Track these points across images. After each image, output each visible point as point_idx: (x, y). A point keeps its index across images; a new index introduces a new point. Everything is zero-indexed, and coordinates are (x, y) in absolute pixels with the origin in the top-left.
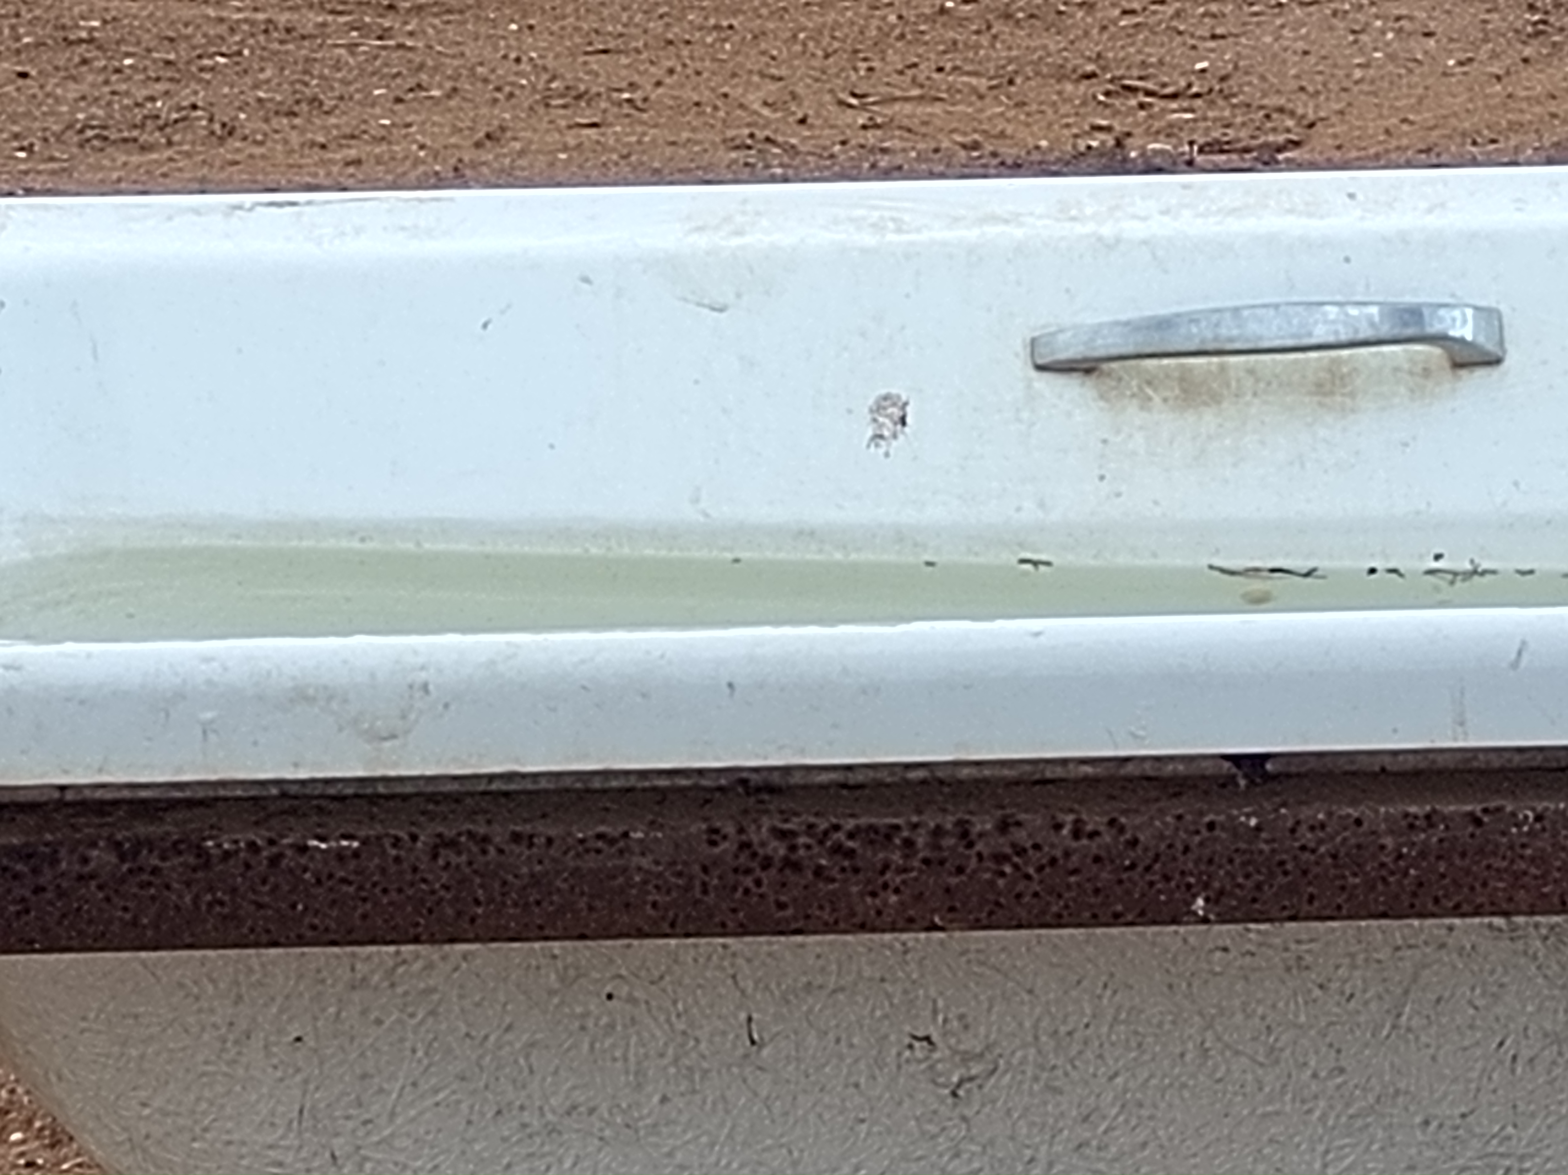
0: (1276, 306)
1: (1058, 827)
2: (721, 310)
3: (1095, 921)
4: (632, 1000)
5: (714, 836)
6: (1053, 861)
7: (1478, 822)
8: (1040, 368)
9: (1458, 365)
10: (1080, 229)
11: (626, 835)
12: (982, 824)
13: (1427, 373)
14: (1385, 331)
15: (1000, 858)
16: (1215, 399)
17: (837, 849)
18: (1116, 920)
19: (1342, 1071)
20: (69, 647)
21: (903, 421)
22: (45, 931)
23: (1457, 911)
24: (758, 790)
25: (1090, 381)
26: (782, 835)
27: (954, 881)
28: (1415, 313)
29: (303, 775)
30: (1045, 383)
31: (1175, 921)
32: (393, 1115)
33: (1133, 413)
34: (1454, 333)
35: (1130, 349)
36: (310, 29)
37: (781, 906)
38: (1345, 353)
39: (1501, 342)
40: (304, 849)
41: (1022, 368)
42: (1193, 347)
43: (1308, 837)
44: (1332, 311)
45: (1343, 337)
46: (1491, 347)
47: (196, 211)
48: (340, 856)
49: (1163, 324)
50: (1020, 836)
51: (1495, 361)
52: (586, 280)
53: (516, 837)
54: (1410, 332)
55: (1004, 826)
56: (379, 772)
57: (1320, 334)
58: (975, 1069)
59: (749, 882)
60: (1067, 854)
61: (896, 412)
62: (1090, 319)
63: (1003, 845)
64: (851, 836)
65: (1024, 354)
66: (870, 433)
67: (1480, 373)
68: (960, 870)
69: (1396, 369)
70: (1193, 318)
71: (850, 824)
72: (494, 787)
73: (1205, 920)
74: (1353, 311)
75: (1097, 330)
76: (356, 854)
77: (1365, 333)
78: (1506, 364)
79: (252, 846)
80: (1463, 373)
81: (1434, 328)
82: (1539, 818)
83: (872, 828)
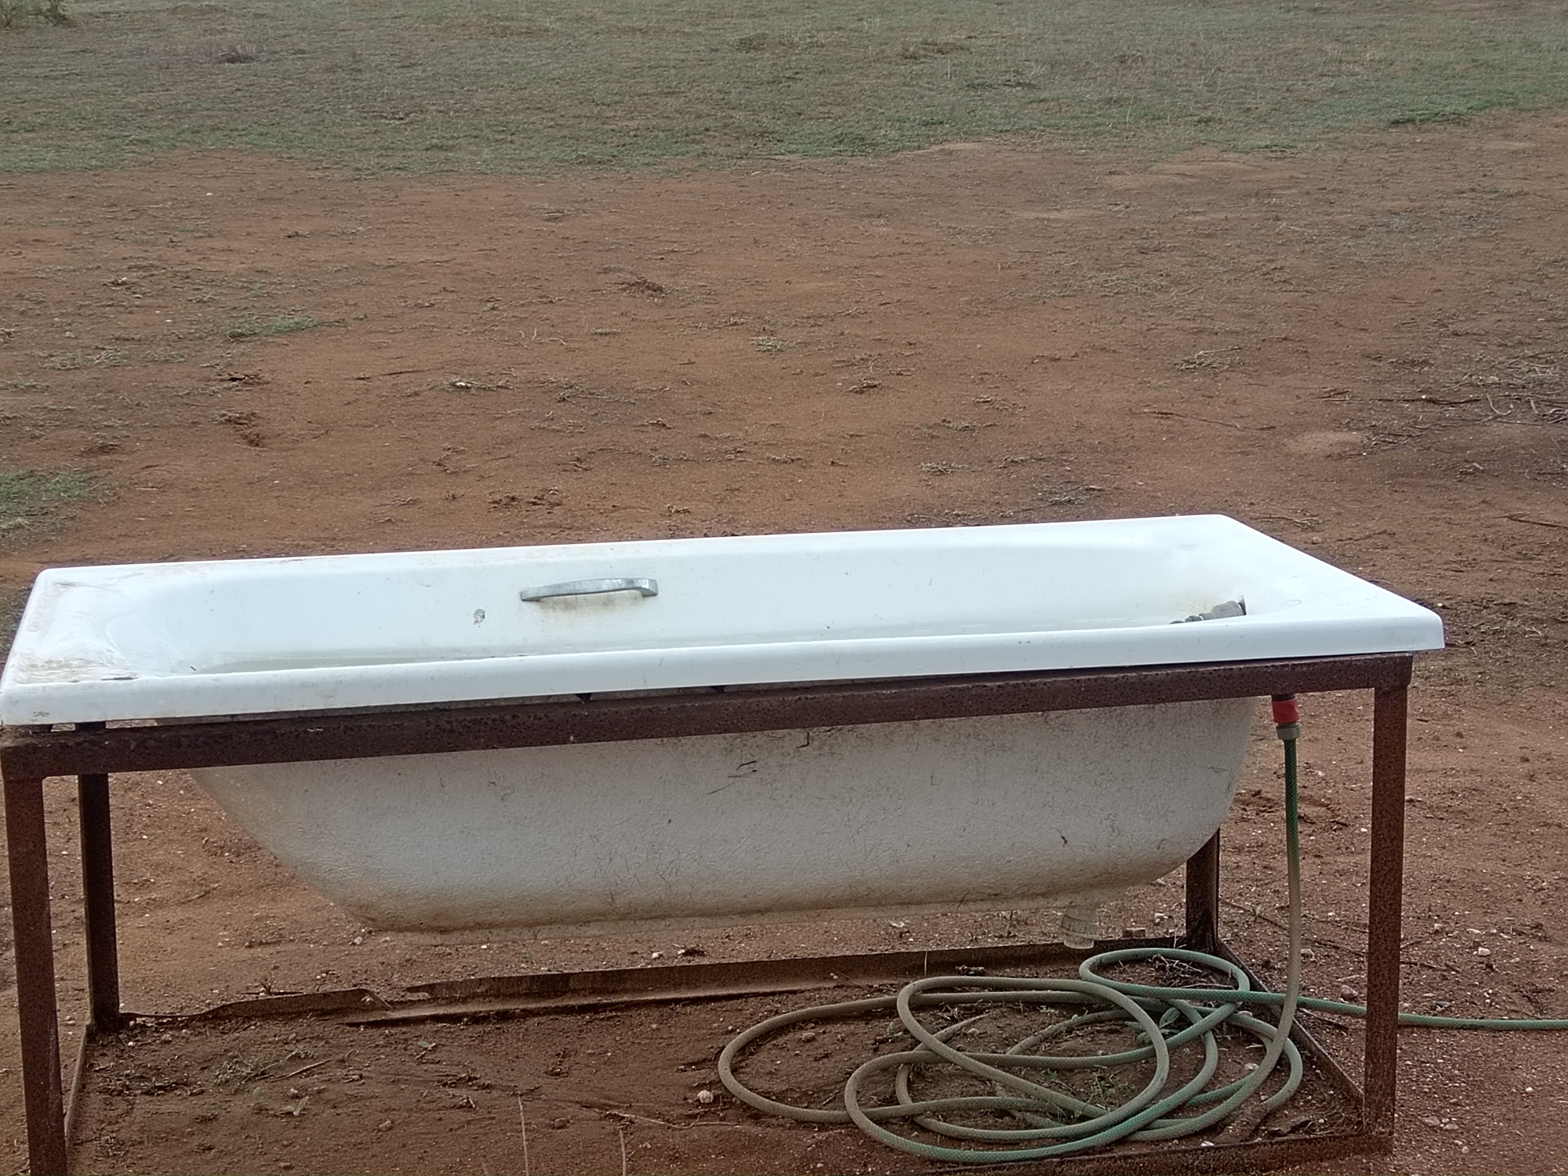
0: (591, 580)
1: (529, 717)
2: (429, 586)
3: (542, 744)
4: (406, 775)
5: (428, 723)
6: (529, 727)
7: (651, 711)
8: (524, 600)
9: (644, 596)
10: (533, 561)
11: (402, 724)
12: (508, 717)
13: (636, 598)
14: (623, 586)
15: (513, 727)
16: (575, 608)
17: (465, 726)
18: (548, 743)
19: (615, 787)
20: (234, 674)
21: (483, 617)
22: (228, 759)
23: (646, 737)
24: (442, 710)
25: (539, 603)
26: (448, 722)
27: (500, 734)
28: (631, 581)
29: (305, 709)
30: (525, 604)
31: (565, 743)
32: (335, 812)
33: (551, 611)
34: (643, 586)
35: (550, 594)
36: (310, 546)
37: (449, 744)
38: (611, 593)
39: (657, 589)
40: (306, 732)
41: (518, 600)
42: (568, 592)
43: (602, 717)
44: (608, 581)
45: (611, 588)
46: (654, 591)
47: (271, 563)
48: (317, 733)
49: (559, 586)
50: (519, 720)
51: (655, 595)
52: (388, 579)
53: (370, 726)
54: (630, 586)
55: (514, 717)
56: (328, 707)
57: (605, 588)
58: (509, 791)
59: (439, 736)
60: (533, 724)
61: (481, 614)
62: (538, 586)
63: (514, 722)
64: (469, 722)
65: (519, 596)
66: (474, 620)
67: (651, 598)
68: (501, 731)
69: (627, 598)
70: (567, 584)
71: (468, 718)
72: (364, 712)
73: (574, 743)
74: (614, 581)
75: (540, 588)
76: (322, 733)
77: (617, 587)
78: (659, 594)
79: (291, 732)
80: (646, 599)
81: (637, 585)
82: (669, 709)
83: (475, 720)
